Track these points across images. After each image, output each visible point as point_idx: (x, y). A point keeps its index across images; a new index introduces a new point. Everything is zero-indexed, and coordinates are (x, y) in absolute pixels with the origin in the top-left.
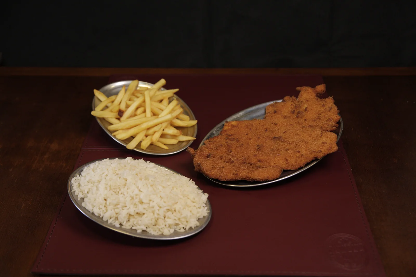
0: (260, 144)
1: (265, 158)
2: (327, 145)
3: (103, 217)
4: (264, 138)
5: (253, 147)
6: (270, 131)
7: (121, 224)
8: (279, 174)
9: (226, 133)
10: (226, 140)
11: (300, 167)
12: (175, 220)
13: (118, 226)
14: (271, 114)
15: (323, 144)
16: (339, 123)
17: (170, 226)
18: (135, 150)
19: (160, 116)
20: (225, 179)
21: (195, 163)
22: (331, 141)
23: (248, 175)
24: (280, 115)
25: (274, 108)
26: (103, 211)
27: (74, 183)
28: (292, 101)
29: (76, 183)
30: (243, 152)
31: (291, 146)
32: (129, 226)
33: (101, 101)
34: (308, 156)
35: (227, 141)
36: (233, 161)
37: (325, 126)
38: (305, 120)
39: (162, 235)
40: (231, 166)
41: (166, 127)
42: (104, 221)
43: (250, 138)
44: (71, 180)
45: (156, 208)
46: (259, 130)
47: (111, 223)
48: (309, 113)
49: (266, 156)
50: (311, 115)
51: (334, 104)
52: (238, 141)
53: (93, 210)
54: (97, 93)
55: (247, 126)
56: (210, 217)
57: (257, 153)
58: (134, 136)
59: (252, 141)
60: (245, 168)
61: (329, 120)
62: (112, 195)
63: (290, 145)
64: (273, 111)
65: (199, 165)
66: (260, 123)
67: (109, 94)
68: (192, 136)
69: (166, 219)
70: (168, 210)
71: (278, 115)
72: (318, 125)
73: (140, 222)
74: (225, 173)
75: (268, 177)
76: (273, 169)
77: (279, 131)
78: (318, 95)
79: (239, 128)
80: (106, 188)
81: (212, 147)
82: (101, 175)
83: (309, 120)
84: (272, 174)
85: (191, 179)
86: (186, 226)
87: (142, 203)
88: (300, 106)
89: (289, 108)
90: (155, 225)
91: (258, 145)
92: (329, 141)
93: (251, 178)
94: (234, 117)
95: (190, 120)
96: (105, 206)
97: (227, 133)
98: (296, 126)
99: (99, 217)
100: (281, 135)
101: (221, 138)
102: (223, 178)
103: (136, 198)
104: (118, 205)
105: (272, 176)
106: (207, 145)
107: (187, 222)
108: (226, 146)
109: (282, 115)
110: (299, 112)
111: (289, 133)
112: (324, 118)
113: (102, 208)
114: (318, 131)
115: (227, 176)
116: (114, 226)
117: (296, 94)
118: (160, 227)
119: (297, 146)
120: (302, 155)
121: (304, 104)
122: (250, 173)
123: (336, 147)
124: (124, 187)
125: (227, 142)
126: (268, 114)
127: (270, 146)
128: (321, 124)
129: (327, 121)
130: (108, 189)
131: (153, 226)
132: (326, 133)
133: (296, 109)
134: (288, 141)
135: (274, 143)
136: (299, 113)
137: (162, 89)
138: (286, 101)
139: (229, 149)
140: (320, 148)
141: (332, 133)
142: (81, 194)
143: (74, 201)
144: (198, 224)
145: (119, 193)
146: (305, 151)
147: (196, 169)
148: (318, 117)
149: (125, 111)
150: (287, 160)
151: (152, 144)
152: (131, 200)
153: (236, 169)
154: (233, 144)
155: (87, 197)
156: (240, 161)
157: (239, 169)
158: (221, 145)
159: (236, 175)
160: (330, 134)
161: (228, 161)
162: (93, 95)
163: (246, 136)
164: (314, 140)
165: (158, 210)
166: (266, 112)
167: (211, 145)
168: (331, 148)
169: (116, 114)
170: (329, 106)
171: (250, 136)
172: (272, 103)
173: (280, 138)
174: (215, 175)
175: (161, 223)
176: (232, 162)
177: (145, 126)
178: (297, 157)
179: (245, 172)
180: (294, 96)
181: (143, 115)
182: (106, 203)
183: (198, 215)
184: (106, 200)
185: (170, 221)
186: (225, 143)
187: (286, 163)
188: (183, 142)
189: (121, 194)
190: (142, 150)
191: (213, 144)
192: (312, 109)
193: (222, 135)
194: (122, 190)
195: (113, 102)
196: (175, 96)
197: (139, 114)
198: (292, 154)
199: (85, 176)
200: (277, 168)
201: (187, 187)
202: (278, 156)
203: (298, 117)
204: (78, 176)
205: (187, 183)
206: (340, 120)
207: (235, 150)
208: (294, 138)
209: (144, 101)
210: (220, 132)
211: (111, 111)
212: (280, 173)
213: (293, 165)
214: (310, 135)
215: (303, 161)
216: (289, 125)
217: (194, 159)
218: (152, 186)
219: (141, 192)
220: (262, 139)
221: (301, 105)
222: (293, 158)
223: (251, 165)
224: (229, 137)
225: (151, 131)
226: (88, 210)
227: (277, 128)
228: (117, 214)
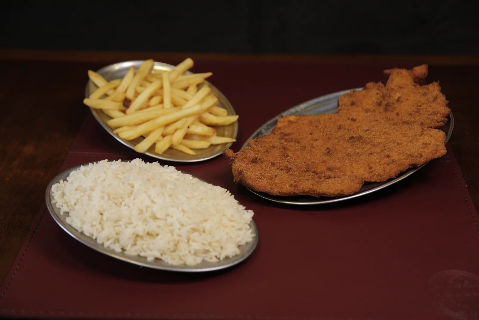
0: (331, 147)
1: (338, 165)
2: (430, 146)
3: (96, 239)
4: (336, 138)
5: (320, 150)
6: (345, 129)
7: (123, 249)
8: (358, 186)
9: (280, 132)
10: (281, 140)
11: (390, 178)
12: (204, 244)
13: (119, 250)
14: (347, 106)
15: (424, 146)
16: (448, 117)
17: (195, 254)
18: (147, 154)
19: (184, 107)
20: (279, 193)
21: (235, 171)
22: (436, 140)
23: (313, 187)
24: (360, 108)
25: (351, 99)
26: (97, 229)
27: (55, 192)
28: (378, 89)
29: (58, 192)
30: (306, 157)
31: (377, 149)
32: (136, 251)
33: (97, 87)
34: (402, 162)
35: (283, 141)
36: (291, 168)
37: (427, 121)
38: (398, 114)
39: (185, 266)
40: (288, 174)
41: (193, 124)
42: (98, 244)
43: (316, 138)
44: (51, 188)
45: (177, 226)
46: (328, 127)
47: (108, 247)
48: (403, 104)
49: (339, 162)
50: (405, 108)
51: (440, 93)
52: (298, 142)
53: (82, 228)
54: (93, 76)
55: (311, 123)
56: (256, 243)
57: (325, 158)
58: (144, 136)
59: (318, 143)
60: (307, 177)
61: (433, 114)
62: (111, 206)
63: (375, 148)
64: (349, 103)
65: (240, 173)
66: (330, 119)
67: (110, 77)
68: (231, 137)
69: (191, 242)
70: (194, 230)
71: (357, 108)
72: (416, 120)
73: (151, 246)
74: (279, 184)
75: (342, 191)
76: (350, 179)
77: (358, 129)
78: (417, 80)
79: (299, 125)
80: (103, 198)
81: (260, 149)
82: (96, 179)
83: (403, 114)
84: (349, 186)
85: (228, 191)
86: (220, 254)
87: (155, 218)
88: (389, 95)
89: (374, 98)
90: (174, 251)
91: (327, 149)
92: (434, 142)
93: (316, 191)
94: (293, 110)
95: (228, 115)
96: (100, 223)
97: (282, 131)
98: (383, 122)
99: (90, 238)
100: (361, 134)
101: (273, 138)
102: (276, 191)
103: (147, 211)
104: (120, 221)
105: (348, 189)
106: (252, 146)
107: (222, 248)
108: (280, 147)
109: (363, 108)
110: (388, 103)
111: (374, 131)
112: (426, 111)
113: (95, 226)
114: (417, 129)
115: (281, 188)
116: (113, 251)
117: (384, 79)
118: (181, 254)
119: (386, 148)
120: (393, 160)
121: (396, 92)
122: (316, 185)
123: (445, 149)
124: (129, 197)
125: (281, 144)
126: (343, 107)
127: (345, 149)
128: (420, 119)
129: (429, 115)
130: (106, 197)
131: (172, 252)
132: (429, 131)
133: (384, 99)
134: (372, 142)
135: (352, 145)
136: (387, 105)
137: (188, 73)
138: (368, 89)
139: (284, 153)
140: (419, 151)
141: (437, 130)
142: (65, 206)
143: (54, 216)
144: (238, 251)
145: (121, 204)
146: (398, 155)
147: (236, 179)
148: (416, 110)
149: (134, 101)
150: (370, 168)
151: (171, 148)
152: (139, 214)
153: (295, 178)
154: (291, 145)
155: (74, 210)
156: (300, 169)
157: (299, 180)
158: (273, 147)
159: (294, 187)
160: (434, 131)
161: (283, 168)
162: (87, 79)
163: (310, 136)
164: (411, 141)
165: (180, 229)
166: (338, 105)
167: (259, 146)
168: (437, 150)
169: (120, 105)
170: (433, 94)
171: (315, 136)
172: (348, 91)
173: (360, 138)
174: (264, 186)
175: (183, 248)
176: (289, 170)
177: (162, 120)
178: (385, 163)
179: (308, 183)
180: (381, 82)
181: (160, 106)
182: (102, 219)
183: (238, 239)
184: (102, 214)
185: (195, 246)
186: (279, 145)
187: (370, 172)
188: (217, 145)
189: (125, 205)
190: (158, 154)
191: (261, 144)
192: (407, 99)
193: (274, 134)
194: (127, 200)
195: (115, 88)
196: (206, 82)
197: (154, 106)
198: (378, 159)
199: (72, 183)
200: (356, 178)
201: (223, 200)
202: (357, 162)
203: (386, 110)
204: (61, 181)
205: (222, 195)
206: (449, 114)
207: (293, 154)
208: (381, 138)
209: (162, 88)
210: (271, 130)
211: (114, 101)
212: (360, 185)
213: (379, 175)
214: (404, 134)
215: (394, 169)
216: (374, 121)
217: (233, 165)
218: (170, 196)
219: (155, 203)
220: (333, 140)
221: (391, 95)
222: (380, 165)
223: (317, 174)
224: (285, 137)
225: (170, 129)
226: (74, 229)
227: (355, 125)
228: (117, 234)
